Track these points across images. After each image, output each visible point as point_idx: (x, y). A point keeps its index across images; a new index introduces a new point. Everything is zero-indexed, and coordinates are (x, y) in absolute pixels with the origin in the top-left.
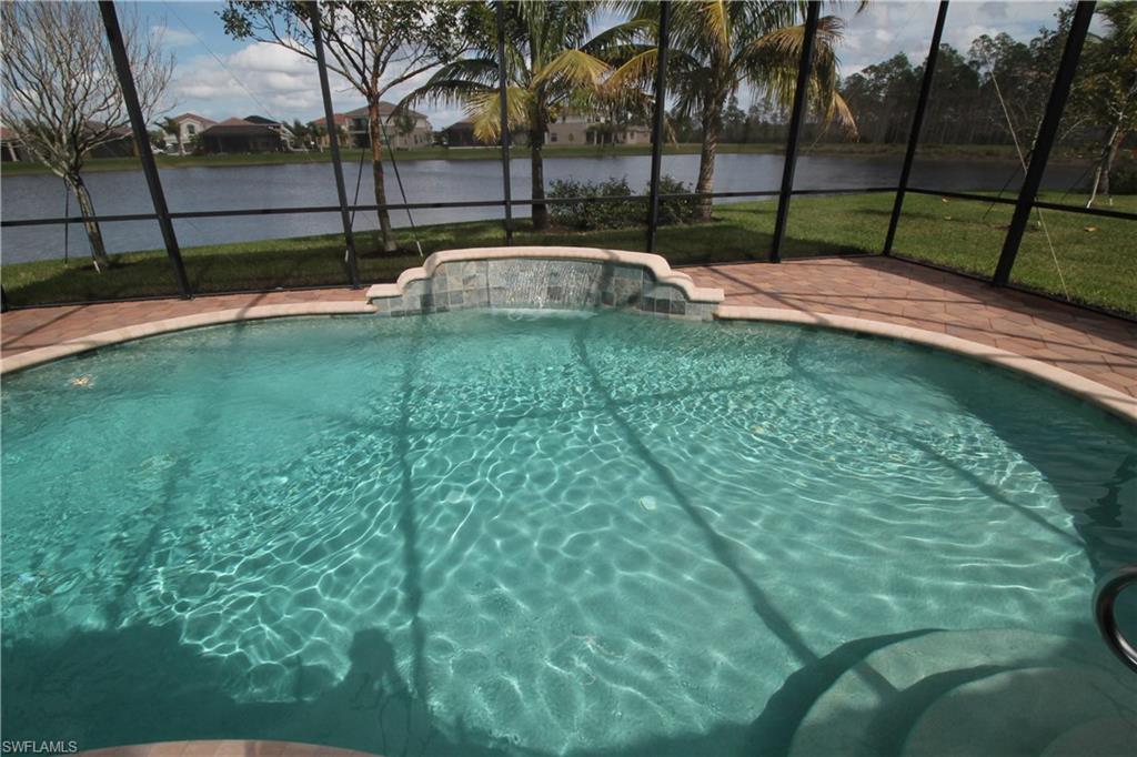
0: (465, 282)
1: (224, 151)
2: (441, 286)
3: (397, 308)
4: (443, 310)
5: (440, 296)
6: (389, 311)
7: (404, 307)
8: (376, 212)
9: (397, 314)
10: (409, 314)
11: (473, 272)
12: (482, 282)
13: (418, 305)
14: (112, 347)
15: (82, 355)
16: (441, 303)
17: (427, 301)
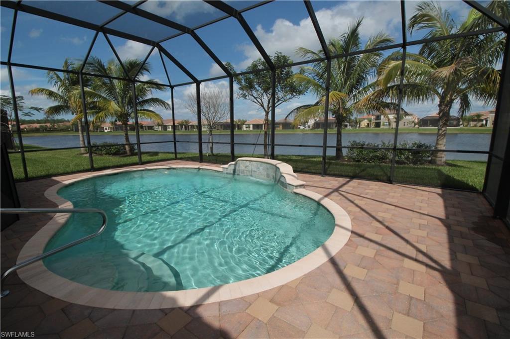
0: (245, 167)
1: (322, 128)
2: (238, 167)
3: (227, 172)
4: (238, 175)
5: (238, 170)
6: (225, 172)
7: (229, 172)
8: (263, 146)
9: (227, 173)
10: (230, 174)
11: (248, 165)
12: (250, 168)
13: (232, 172)
14: (174, 169)
15: (168, 169)
16: (238, 173)
17: (234, 171)
